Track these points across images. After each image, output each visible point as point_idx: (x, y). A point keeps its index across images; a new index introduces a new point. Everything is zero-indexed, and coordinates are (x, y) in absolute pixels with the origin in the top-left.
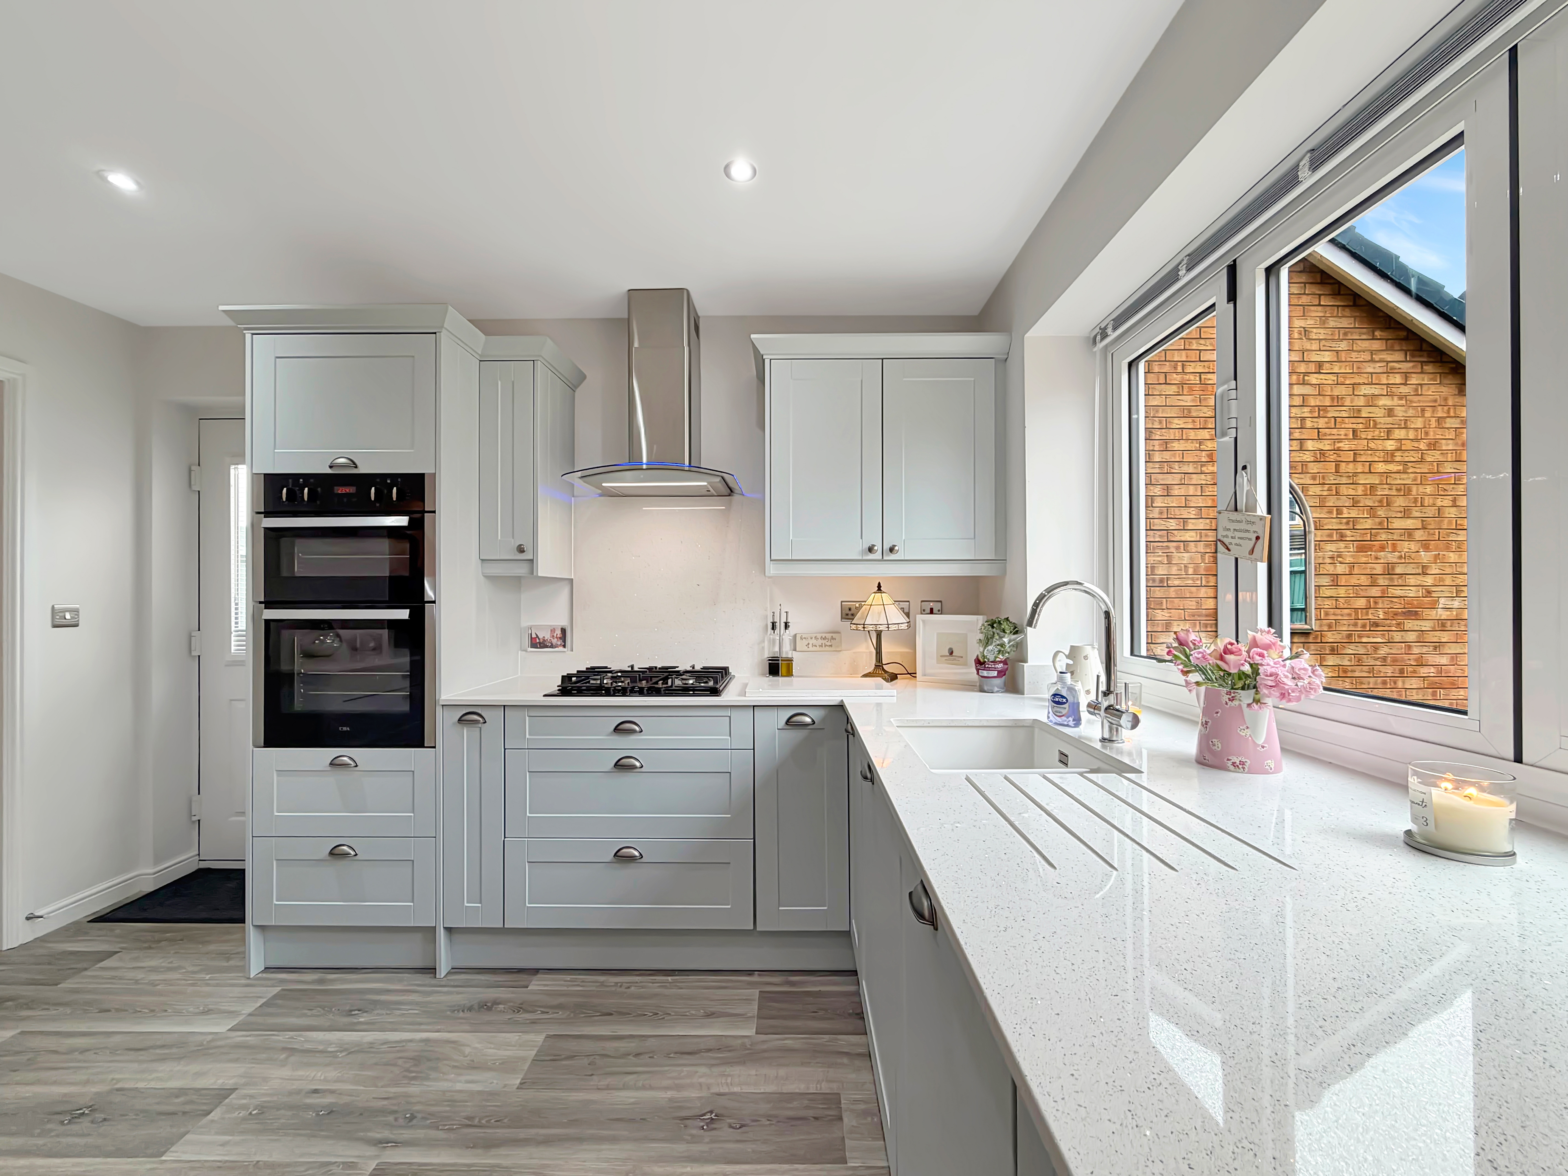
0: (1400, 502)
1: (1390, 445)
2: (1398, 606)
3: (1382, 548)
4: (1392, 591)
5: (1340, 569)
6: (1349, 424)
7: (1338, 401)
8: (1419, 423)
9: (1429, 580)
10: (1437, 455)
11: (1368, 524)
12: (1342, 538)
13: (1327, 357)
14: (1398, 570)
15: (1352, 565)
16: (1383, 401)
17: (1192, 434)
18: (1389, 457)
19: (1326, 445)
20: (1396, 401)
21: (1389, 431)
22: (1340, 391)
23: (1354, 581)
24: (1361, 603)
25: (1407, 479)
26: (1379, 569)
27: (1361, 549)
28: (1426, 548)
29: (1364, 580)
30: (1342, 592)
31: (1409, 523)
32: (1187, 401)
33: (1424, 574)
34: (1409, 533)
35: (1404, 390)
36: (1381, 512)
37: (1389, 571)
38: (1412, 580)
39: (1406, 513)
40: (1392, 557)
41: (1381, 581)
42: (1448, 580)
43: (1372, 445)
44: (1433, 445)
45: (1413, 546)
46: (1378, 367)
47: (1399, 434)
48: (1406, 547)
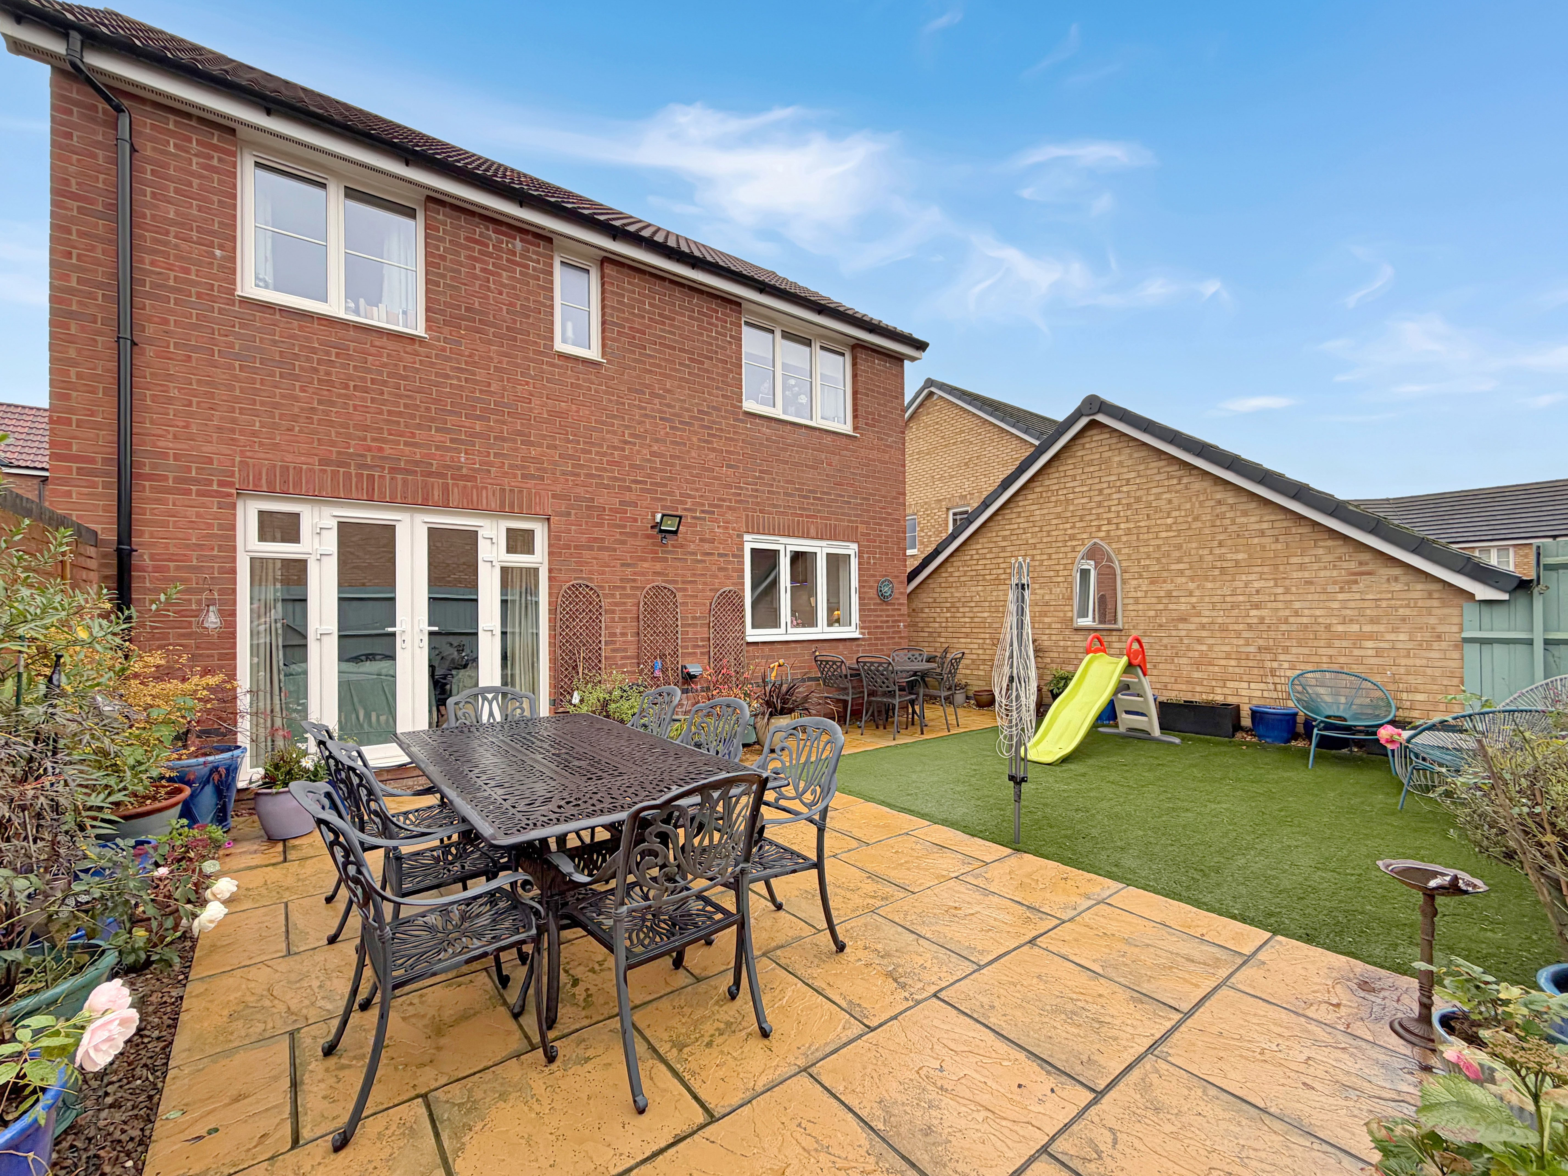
0: (1177, 554)
1: (1169, 521)
2: (1175, 614)
3: (1165, 582)
4: (1171, 606)
5: (1139, 594)
6: (1145, 511)
7: (1138, 500)
8: (1188, 506)
9: (1194, 600)
10: (1199, 524)
11: (1157, 568)
12: (1141, 577)
13: (1133, 475)
14: (1174, 594)
15: (1146, 592)
16: (1165, 496)
17: (1061, 526)
18: (1169, 528)
19: (1132, 525)
20: (1173, 495)
21: (1169, 513)
22: (1139, 494)
23: (1148, 601)
24: (1152, 613)
25: (1179, 540)
26: (1162, 594)
27: (1152, 583)
28: (1193, 581)
29: (1154, 600)
30: (1141, 607)
31: (1181, 566)
32: (1059, 509)
33: (1191, 596)
34: (1181, 572)
35: (1178, 487)
36: (1164, 561)
37: (1169, 595)
38: (1183, 600)
39: (1179, 561)
40: (1170, 587)
41: (1165, 601)
42: (1207, 599)
43: (1158, 522)
44: (1196, 519)
45: (1184, 580)
46: (1163, 476)
47: (1174, 514)
48: (1179, 580)
